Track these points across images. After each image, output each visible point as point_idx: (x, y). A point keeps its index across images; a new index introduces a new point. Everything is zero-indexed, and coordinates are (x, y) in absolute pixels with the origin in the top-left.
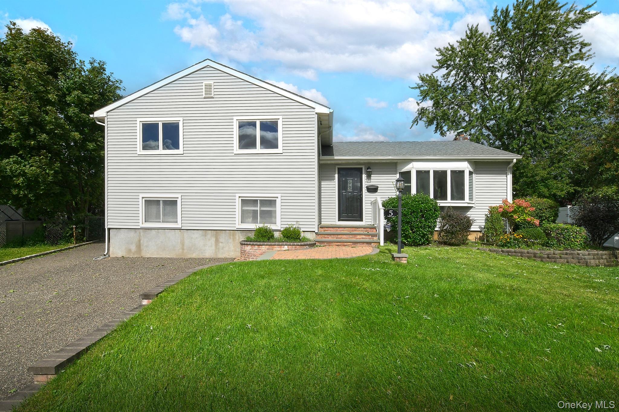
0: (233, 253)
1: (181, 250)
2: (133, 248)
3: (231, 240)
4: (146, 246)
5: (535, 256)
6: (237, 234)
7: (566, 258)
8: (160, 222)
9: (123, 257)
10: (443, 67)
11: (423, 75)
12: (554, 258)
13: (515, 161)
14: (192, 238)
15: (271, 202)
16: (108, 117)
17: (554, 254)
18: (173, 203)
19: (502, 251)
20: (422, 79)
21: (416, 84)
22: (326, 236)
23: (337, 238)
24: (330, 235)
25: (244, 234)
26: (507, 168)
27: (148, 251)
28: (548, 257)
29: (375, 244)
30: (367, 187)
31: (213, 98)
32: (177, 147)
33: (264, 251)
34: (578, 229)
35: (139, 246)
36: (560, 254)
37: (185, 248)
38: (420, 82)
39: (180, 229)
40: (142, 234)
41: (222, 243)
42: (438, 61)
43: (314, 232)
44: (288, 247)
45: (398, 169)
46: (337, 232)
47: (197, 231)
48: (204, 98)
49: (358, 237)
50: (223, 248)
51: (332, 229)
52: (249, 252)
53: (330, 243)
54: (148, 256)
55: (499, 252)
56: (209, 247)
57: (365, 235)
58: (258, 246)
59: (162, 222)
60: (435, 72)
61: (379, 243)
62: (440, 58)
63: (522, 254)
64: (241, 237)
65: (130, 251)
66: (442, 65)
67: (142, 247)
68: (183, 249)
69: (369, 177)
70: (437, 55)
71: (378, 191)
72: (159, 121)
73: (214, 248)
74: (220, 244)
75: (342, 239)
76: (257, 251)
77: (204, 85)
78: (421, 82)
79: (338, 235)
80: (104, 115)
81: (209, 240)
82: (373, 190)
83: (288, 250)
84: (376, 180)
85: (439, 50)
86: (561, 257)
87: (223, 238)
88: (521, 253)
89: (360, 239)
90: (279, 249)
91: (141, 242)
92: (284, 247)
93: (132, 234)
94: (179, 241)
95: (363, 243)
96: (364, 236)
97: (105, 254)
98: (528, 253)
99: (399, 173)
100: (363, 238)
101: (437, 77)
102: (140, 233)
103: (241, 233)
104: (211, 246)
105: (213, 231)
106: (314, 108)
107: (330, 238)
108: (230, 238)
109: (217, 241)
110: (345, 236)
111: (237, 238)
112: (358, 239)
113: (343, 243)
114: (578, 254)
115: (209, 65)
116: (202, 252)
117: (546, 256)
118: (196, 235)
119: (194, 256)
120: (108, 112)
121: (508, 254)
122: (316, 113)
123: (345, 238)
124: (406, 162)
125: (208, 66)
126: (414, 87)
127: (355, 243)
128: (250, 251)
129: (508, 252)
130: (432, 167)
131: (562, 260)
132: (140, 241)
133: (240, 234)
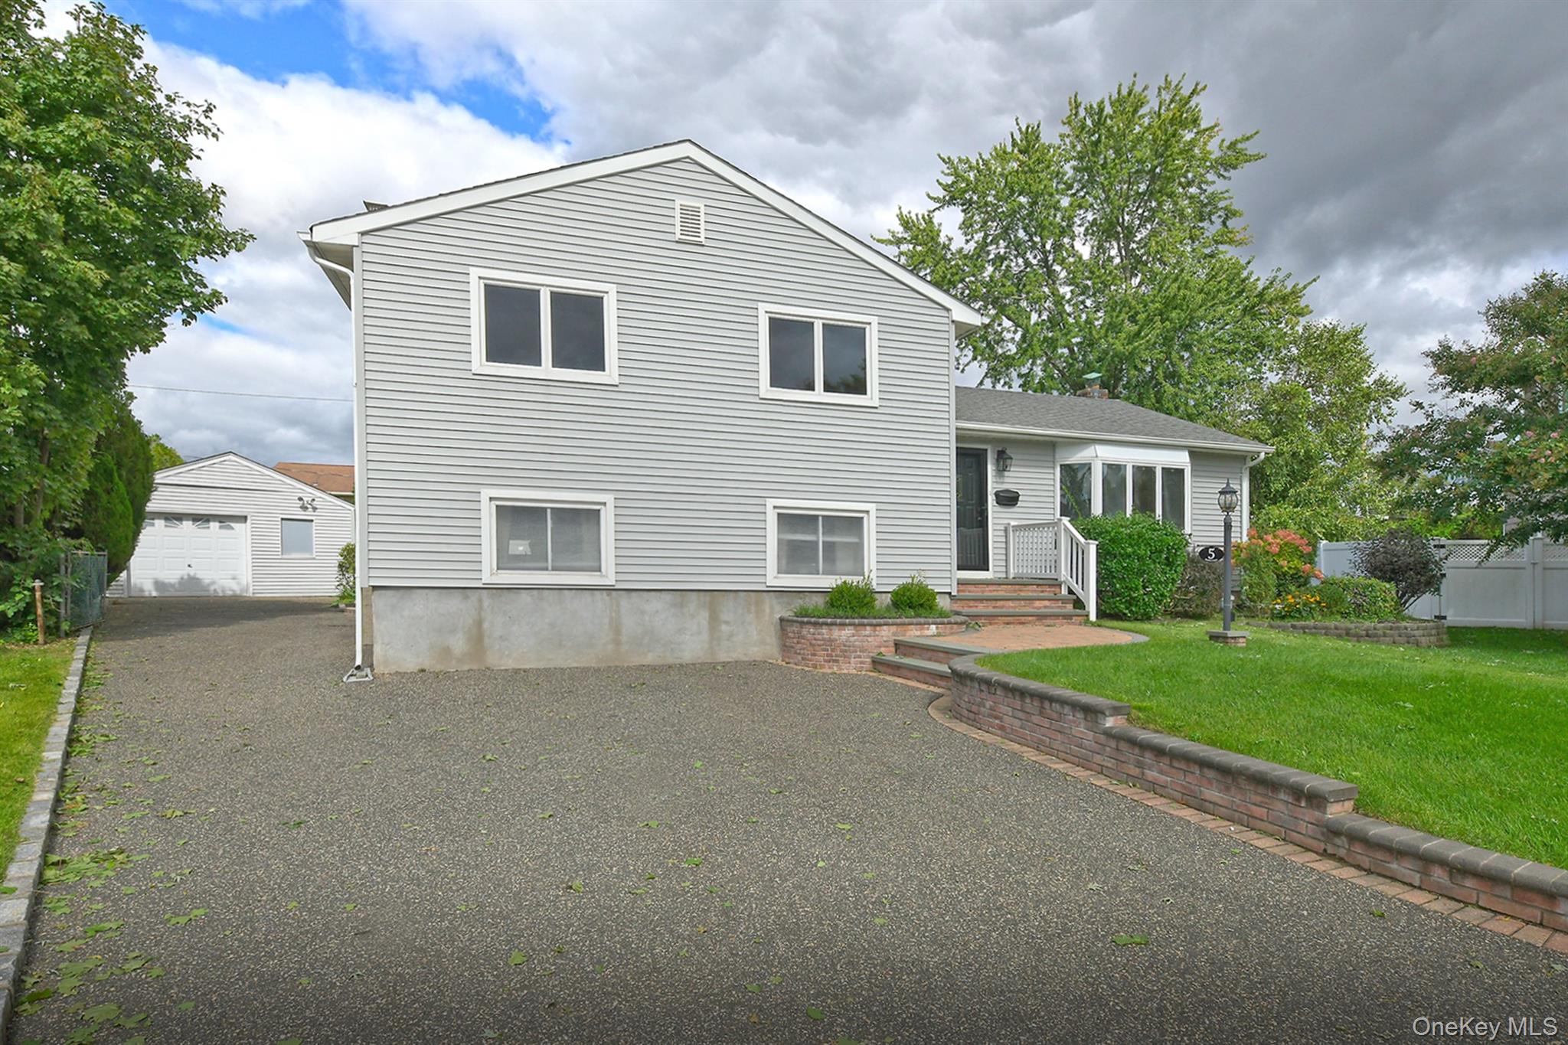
0: (756, 649)
1: (611, 647)
2: (459, 644)
3: (750, 617)
4: (501, 637)
5: (1348, 634)
6: (767, 601)
7: (1392, 636)
8: (547, 569)
9: (423, 671)
10: (954, 204)
11: (909, 213)
12: (1375, 635)
13: (1262, 456)
14: (643, 613)
15: (854, 524)
16: (366, 248)
17: (1375, 629)
18: (586, 518)
19: (1293, 627)
20: (906, 224)
21: (889, 231)
22: (972, 603)
23: (994, 607)
24: (981, 600)
25: (786, 600)
26: (1241, 469)
27: (507, 653)
28: (1367, 635)
29: (1080, 618)
30: (997, 494)
31: (703, 246)
32: (597, 362)
33: (885, 639)
34: (1388, 586)
35: (478, 638)
36: (1384, 628)
37: (624, 639)
38: (899, 230)
39: (609, 590)
40: (486, 603)
41: (727, 623)
42: (946, 188)
43: (950, 593)
44: (937, 628)
45: (1057, 456)
46: (985, 594)
47: (658, 594)
48: (677, 242)
49: (1037, 604)
50: (731, 635)
51: (972, 588)
52: (848, 644)
53: (991, 618)
54: (510, 664)
55: (1288, 628)
56: (692, 635)
57: (1049, 600)
58: (872, 628)
59: (553, 570)
60: (934, 210)
61: (1087, 616)
62: (950, 180)
63: (1327, 632)
64: (778, 608)
65: (447, 651)
66: (953, 198)
67: (487, 641)
68: (617, 642)
69: (1001, 470)
70: (943, 172)
71: (1019, 504)
72: (543, 285)
73: (705, 636)
74: (724, 627)
75: (1004, 610)
76: (869, 639)
77: (678, 207)
78: (901, 229)
79: (996, 600)
80: (354, 240)
81: (693, 616)
82: (1008, 499)
83: (939, 635)
84: (1017, 478)
85: (948, 161)
86: (1385, 635)
87: (728, 611)
88: (1326, 628)
89: (1040, 608)
90: (918, 633)
91: (486, 625)
92: (928, 629)
93: (454, 603)
94: (606, 620)
95: (1057, 616)
96: (1047, 603)
97: (358, 662)
98: (1336, 628)
99: (1061, 466)
100: (1045, 607)
101: (940, 225)
102: (480, 601)
103: (776, 598)
104: (699, 633)
105: (702, 593)
106: (948, 310)
107: (981, 608)
108: (749, 611)
109: (714, 620)
110: (1010, 603)
111: (767, 610)
112: (1036, 608)
113: (1017, 619)
114: (1406, 628)
115: (691, 156)
116: (672, 649)
117: (1364, 632)
118: (656, 604)
119: (650, 659)
120: (363, 234)
121: (1305, 632)
122: (953, 321)
123: (1012, 607)
124: (1079, 444)
125: (688, 157)
126: (884, 238)
127: (1041, 617)
128: (852, 639)
129: (1303, 628)
130: (1131, 457)
131: (1387, 639)
132: (479, 623)
133: (774, 602)
